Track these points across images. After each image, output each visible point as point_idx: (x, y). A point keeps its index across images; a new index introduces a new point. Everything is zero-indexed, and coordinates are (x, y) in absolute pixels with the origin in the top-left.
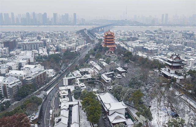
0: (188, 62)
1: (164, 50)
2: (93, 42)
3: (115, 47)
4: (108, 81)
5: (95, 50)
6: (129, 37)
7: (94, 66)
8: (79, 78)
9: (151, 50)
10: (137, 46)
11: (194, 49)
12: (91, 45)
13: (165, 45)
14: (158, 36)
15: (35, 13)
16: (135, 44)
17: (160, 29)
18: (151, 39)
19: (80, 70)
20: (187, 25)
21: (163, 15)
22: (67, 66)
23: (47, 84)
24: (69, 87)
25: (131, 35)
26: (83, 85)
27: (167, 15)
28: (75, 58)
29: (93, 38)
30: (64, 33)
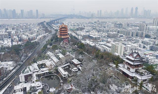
0: (127, 48)
1: (104, 37)
2: (50, 32)
3: (68, 37)
4: (65, 75)
5: (52, 40)
6: (77, 27)
7: (51, 57)
8: (36, 73)
9: (96, 38)
10: (85, 34)
11: (124, 35)
12: (49, 35)
13: (104, 33)
14: (98, 26)
15: (6, 10)
16: (83, 33)
17: (98, 21)
18: (94, 29)
19: (37, 62)
20: (114, 18)
21: (98, 11)
22: (27, 56)
23: (5, 79)
24: (25, 85)
25: (79, 25)
26: (38, 84)
27: (101, 11)
28: (35, 47)
29: (51, 28)
30: (28, 25)
